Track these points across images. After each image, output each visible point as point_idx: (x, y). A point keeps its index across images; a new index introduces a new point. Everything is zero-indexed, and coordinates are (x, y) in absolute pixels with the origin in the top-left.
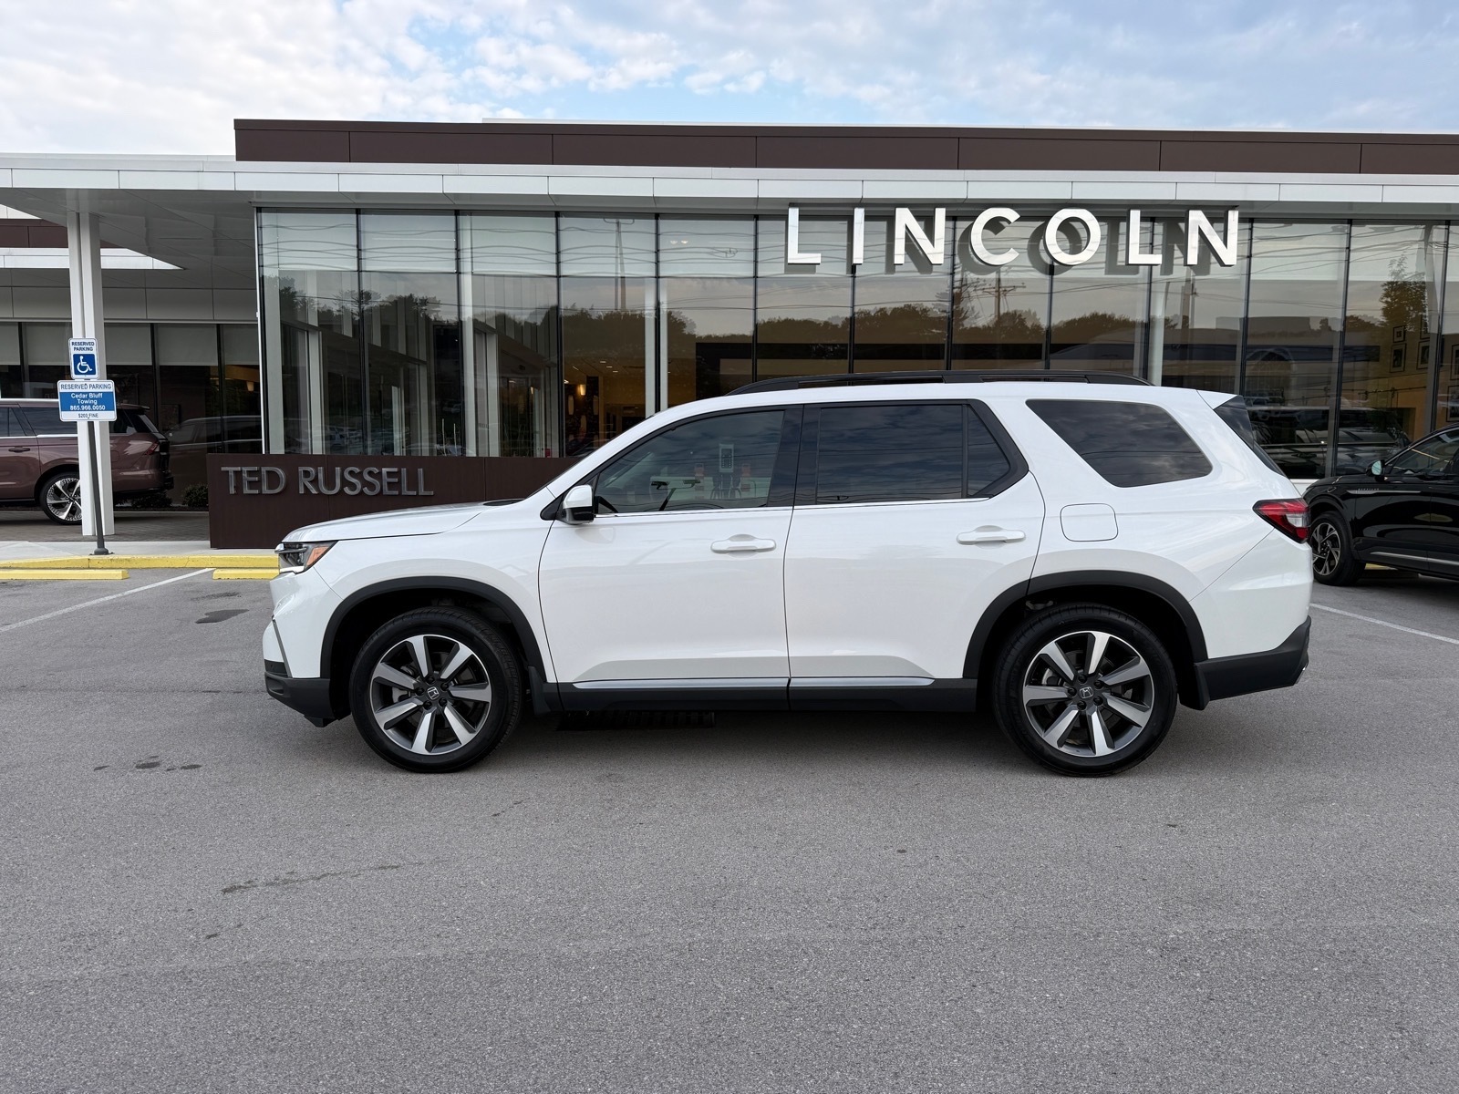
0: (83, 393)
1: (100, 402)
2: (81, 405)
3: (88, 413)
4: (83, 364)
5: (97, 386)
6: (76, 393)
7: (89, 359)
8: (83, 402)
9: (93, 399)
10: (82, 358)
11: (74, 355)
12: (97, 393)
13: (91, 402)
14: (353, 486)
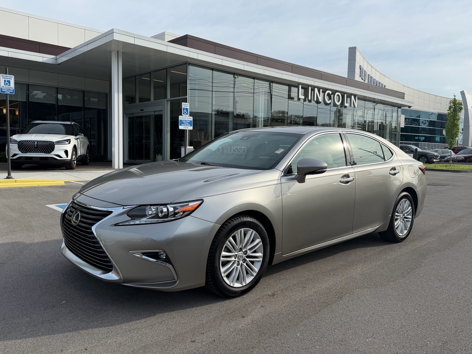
0: (185, 120)
1: (189, 123)
2: (184, 124)
3: (186, 127)
4: (185, 111)
5: (189, 118)
6: (184, 120)
7: (187, 109)
8: (185, 123)
9: (187, 122)
10: (185, 109)
11: (183, 108)
12: (188, 121)
13: (187, 123)
14: (235, 152)
